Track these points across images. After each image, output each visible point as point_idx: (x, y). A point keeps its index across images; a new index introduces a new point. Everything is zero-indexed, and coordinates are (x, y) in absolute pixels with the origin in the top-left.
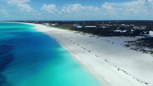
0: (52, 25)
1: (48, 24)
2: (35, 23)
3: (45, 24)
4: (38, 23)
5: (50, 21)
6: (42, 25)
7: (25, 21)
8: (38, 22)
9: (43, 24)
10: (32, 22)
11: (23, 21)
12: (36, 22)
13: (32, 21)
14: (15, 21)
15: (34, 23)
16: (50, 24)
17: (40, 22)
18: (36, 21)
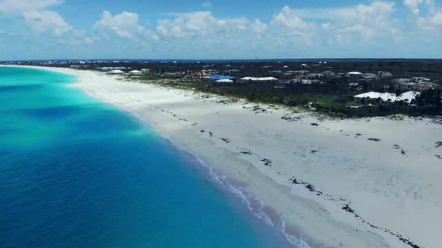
0: (132, 74)
1: (120, 71)
2: (77, 66)
3: (109, 70)
4: (86, 66)
5: (124, 60)
6: (100, 73)
7: (47, 61)
8: (86, 64)
9: (102, 71)
10: (67, 65)
11: (40, 61)
12: (79, 64)
13: (68, 61)
14: (16, 63)
15: (73, 68)
16: (127, 71)
17: (93, 66)
18: (81, 62)
